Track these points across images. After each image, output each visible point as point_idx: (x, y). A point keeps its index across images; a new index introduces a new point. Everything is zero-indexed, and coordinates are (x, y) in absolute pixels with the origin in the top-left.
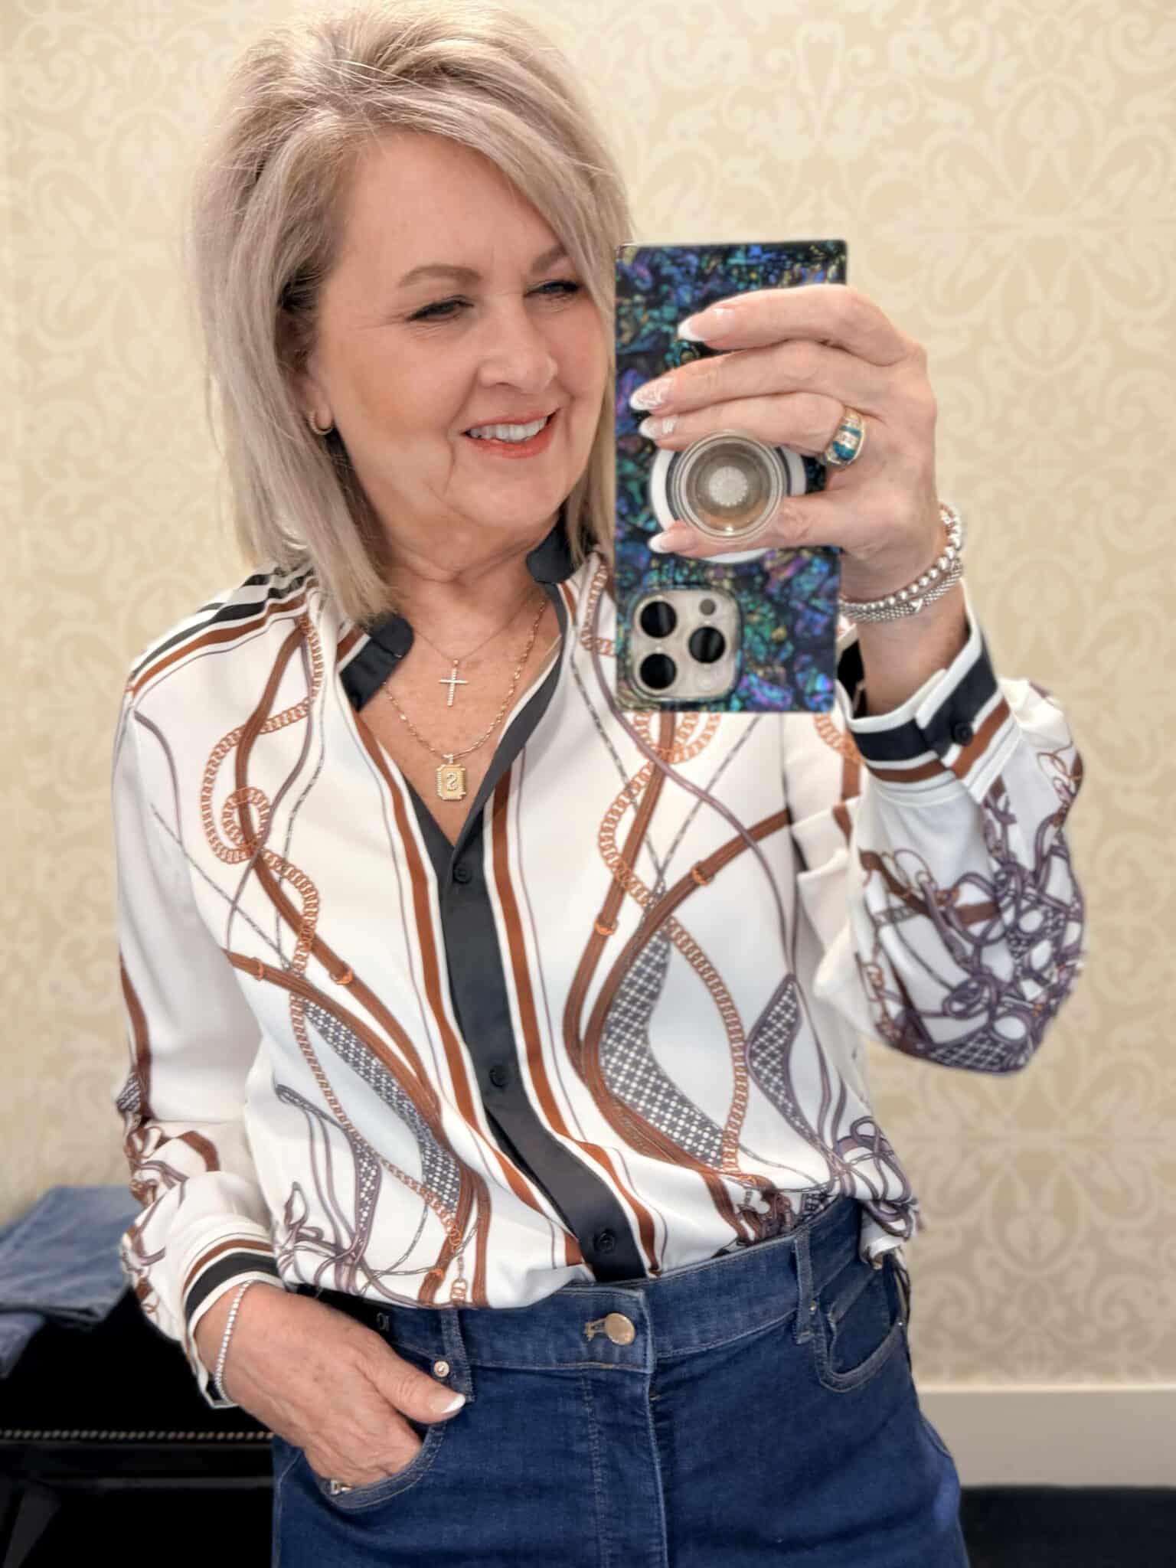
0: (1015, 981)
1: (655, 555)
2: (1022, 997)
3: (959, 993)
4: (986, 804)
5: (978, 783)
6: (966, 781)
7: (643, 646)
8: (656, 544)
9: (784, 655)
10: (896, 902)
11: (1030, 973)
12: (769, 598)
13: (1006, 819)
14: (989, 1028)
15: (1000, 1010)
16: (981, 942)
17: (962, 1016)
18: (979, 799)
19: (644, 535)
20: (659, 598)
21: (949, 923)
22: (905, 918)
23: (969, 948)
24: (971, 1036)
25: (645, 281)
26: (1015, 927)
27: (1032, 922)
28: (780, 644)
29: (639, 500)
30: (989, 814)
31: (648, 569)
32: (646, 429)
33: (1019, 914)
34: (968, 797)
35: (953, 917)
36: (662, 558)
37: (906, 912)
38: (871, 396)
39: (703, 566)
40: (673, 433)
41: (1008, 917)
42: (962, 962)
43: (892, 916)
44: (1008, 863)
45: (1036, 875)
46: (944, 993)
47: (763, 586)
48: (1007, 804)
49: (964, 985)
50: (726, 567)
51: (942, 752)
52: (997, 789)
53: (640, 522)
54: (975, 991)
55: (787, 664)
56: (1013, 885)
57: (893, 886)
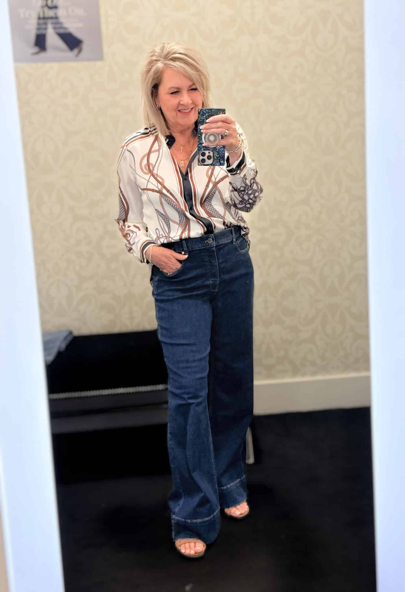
0: (248, 200)
1: (203, 146)
2: (249, 202)
3: (241, 201)
4: (243, 177)
5: (242, 175)
6: (241, 175)
7: (201, 158)
8: (203, 145)
9: (219, 159)
10: (233, 189)
11: (250, 199)
12: (217, 151)
13: (246, 179)
14: (245, 206)
15: (247, 204)
16: (243, 195)
17: (241, 204)
18: (242, 177)
19: (201, 144)
20: (203, 152)
21: (239, 192)
22: (234, 192)
23: (242, 195)
24: (243, 207)
25: (202, 113)
26: (247, 193)
27: (250, 192)
28: (218, 157)
29: (201, 139)
30: (244, 179)
31: (202, 148)
32: (202, 131)
33: (248, 191)
34: (241, 177)
35: (240, 192)
36: (204, 147)
37: (234, 191)
38: (228, 128)
39: (208, 148)
40: (205, 132)
41: (247, 191)
42: (241, 198)
43: (232, 191)
44: (246, 185)
45: (250, 186)
46: (239, 201)
47: (216, 150)
48: (246, 177)
49: (241, 200)
50: (212, 148)
51: (237, 172)
52: (245, 175)
53: (201, 142)
54: (243, 201)
55: (219, 160)
56: (247, 187)
57: (233, 187)
